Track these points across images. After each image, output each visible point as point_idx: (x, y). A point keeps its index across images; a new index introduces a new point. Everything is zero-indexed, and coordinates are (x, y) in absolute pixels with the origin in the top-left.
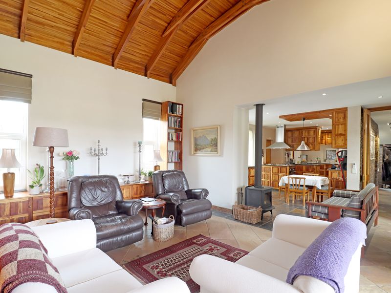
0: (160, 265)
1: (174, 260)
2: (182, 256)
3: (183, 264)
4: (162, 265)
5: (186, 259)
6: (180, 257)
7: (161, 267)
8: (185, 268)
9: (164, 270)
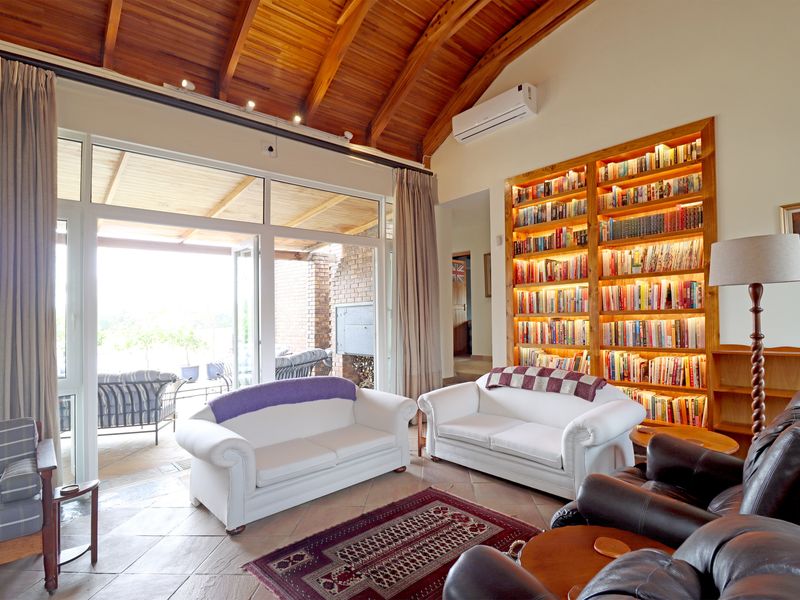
0: (470, 532)
1: (443, 545)
2: (425, 554)
3: (423, 536)
4: (465, 533)
5: (416, 546)
6: (431, 551)
7: (467, 529)
8: (420, 529)
9: (459, 524)
